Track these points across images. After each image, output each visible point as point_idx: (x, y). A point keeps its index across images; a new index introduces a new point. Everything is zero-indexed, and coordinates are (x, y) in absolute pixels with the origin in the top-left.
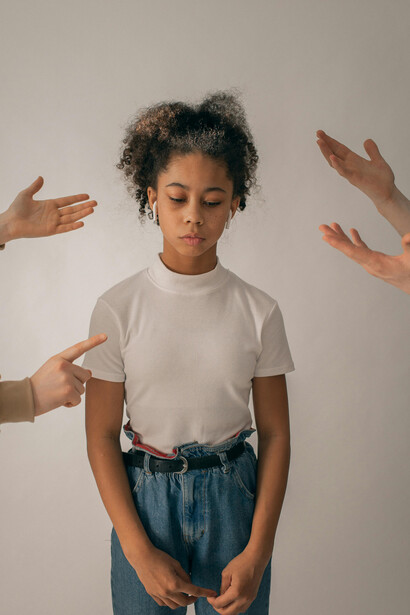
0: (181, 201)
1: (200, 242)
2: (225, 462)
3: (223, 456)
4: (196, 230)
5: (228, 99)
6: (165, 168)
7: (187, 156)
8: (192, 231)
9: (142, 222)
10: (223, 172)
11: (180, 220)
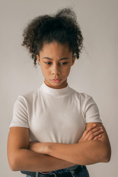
0: (50, 63)
1: (59, 82)
2: (74, 175)
3: (73, 172)
4: (57, 77)
5: (68, 11)
6: (42, 49)
7: (50, 44)
8: (55, 77)
9: (36, 67)
10: (67, 49)
11: (50, 73)
